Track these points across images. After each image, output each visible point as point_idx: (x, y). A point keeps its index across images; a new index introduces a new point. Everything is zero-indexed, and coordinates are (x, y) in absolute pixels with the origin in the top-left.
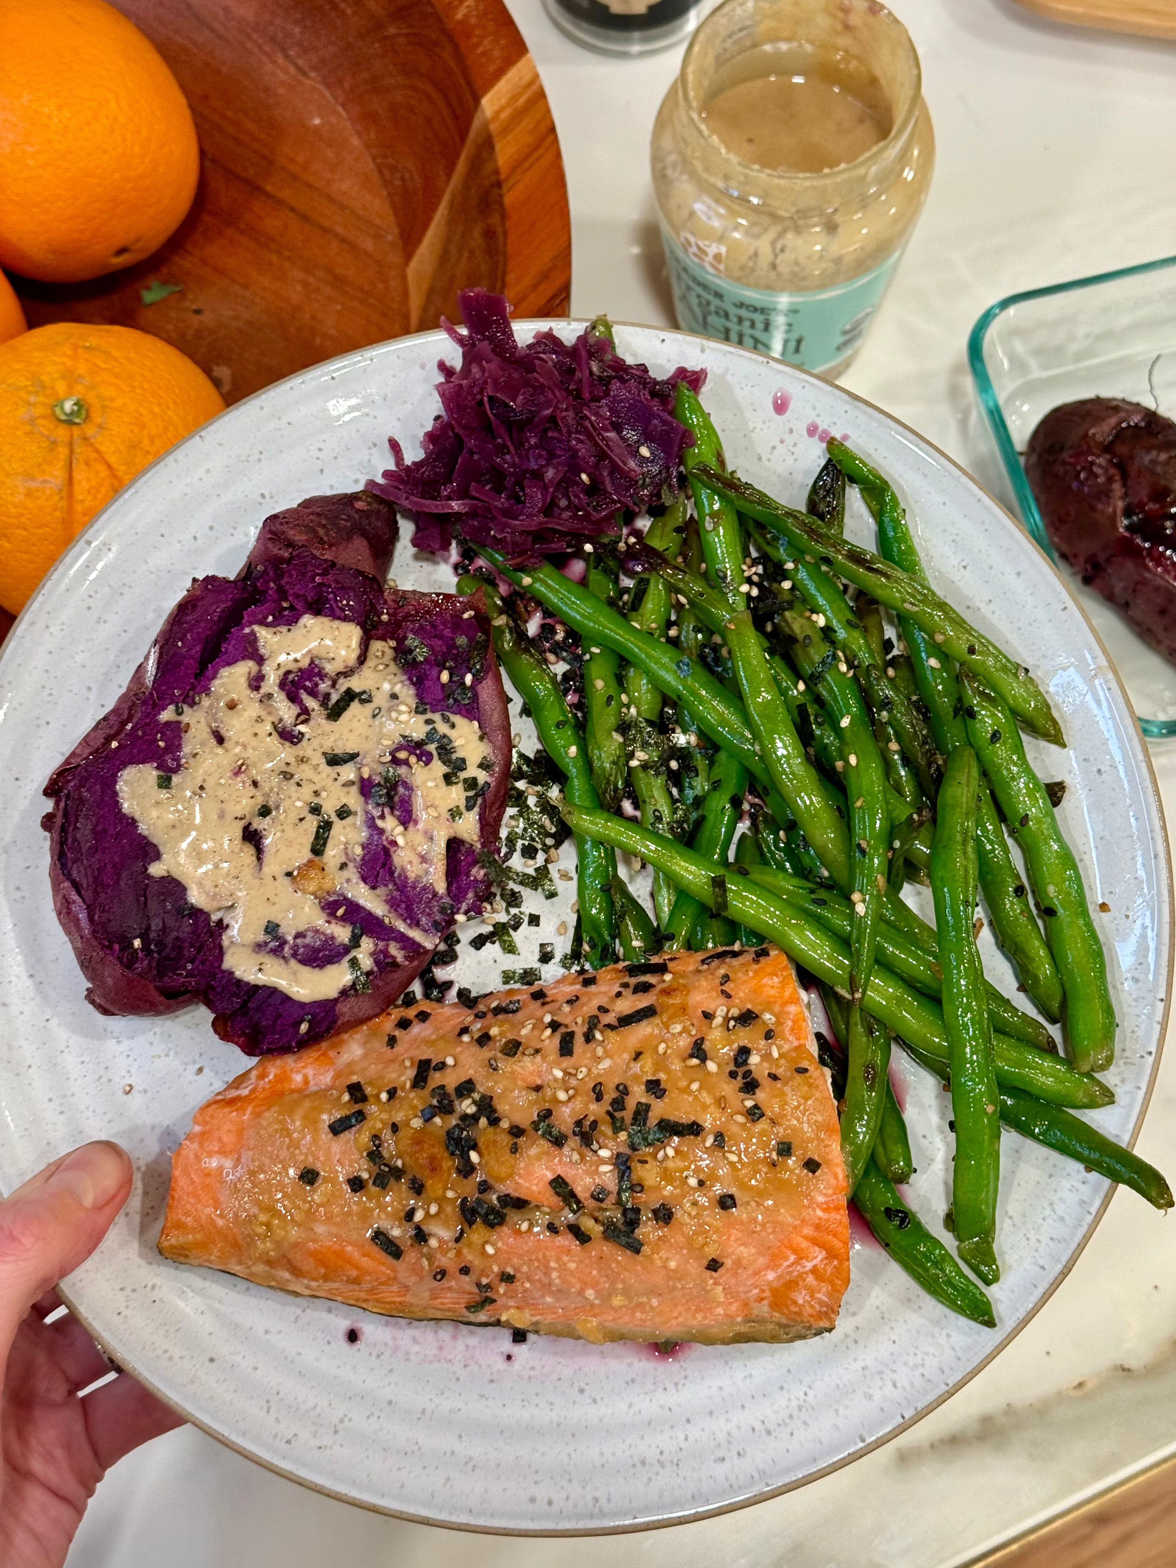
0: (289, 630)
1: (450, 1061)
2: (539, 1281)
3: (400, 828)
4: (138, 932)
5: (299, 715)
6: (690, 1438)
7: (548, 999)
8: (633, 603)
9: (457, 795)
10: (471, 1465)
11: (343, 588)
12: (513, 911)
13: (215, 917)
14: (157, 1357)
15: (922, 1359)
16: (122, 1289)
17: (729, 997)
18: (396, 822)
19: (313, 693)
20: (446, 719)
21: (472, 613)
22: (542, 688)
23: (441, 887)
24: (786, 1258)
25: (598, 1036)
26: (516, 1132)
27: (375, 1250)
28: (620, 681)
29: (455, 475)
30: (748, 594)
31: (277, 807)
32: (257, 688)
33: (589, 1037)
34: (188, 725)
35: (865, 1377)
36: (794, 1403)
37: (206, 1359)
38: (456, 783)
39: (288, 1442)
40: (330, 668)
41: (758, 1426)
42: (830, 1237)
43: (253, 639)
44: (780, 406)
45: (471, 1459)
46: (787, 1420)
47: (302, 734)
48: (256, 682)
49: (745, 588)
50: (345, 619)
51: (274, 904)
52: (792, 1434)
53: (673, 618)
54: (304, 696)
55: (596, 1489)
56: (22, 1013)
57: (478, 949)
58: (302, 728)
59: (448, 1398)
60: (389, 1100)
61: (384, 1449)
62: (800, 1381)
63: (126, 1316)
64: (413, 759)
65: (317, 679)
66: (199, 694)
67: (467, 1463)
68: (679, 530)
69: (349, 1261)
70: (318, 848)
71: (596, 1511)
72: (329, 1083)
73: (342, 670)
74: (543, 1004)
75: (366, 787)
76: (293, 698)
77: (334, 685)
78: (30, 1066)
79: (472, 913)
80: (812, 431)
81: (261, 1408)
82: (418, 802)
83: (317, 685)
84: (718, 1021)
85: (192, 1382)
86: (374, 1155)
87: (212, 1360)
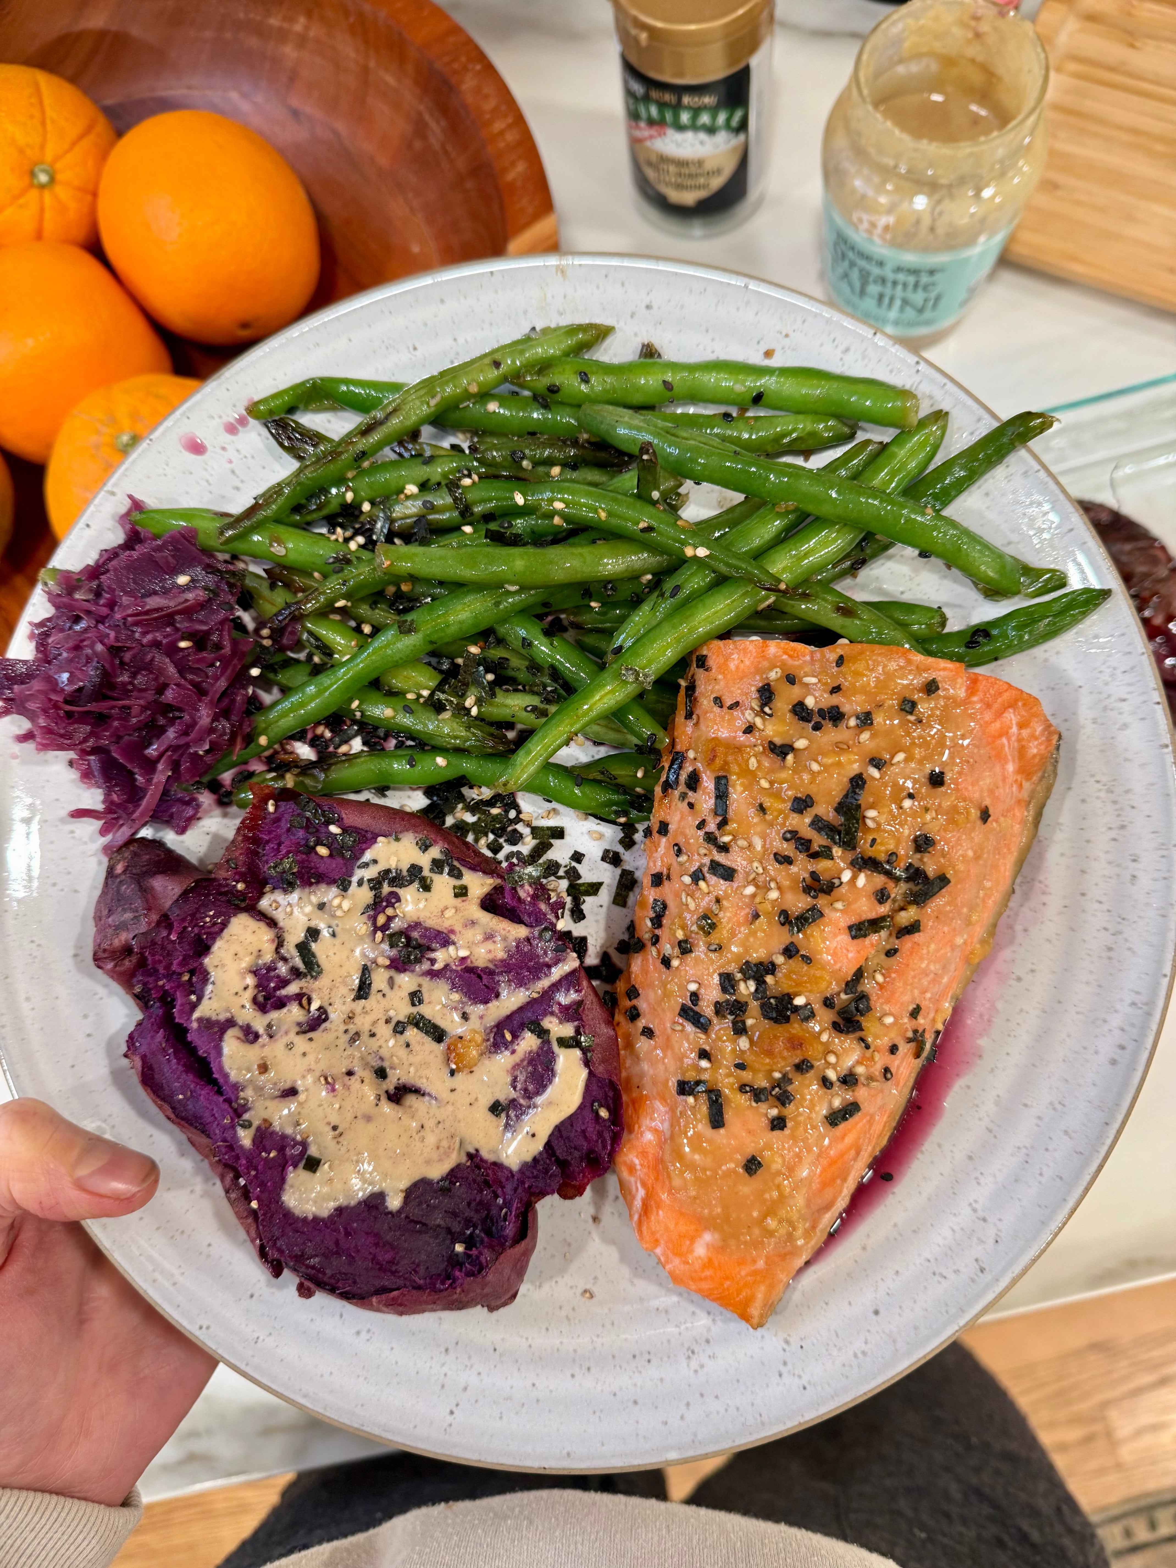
0: (213, 983)
1: (693, 987)
2: (929, 983)
3: (451, 949)
4: (448, 1242)
5: (301, 1005)
6: (1100, 899)
7: (665, 872)
8: (324, 654)
9: (443, 883)
10: (1059, 1107)
11: (193, 915)
12: (561, 873)
13: (464, 1159)
14: (859, 1367)
15: (1109, 667)
16: (780, 1375)
17: (737, 704)
18: (444, 950)
19: (284, 983)
20: (366, 865)
21: (271, 802)
22: (370, 767)
23: (522, 932)
24: (1003, 746)
25: (726, 839)
26: (790, 952)
27: (843, 1126)
28: (393, 694)
29: (129, 766)
30: (360, 546)
31: (382, 1059)
32: (257, 1036)
33: (724, 849)
34: (265, 1120)
35: (1103, 724)
36: (1103, 794)
37: (874, 1317)
38: (432, 881)
39: (982, 1270)
40: (268, 957)
41: (1113, 834)
42: (1000, 700)
43: (207, 1024)
44: (196, 448)
45: (1051, 1103)
46: (1117, 807)
47: (320, 1008)
48: (250, 1036)
49: (353, 546)
50: (224, 925)
51: (476, 1099)
52: (1133, 807)
53: (353, 624)
54: (284, 992)
55: (1122, 1000)
56: (479, 1374)
57: (584, 917)
58: (314, 1006)
59: (983, 1103)
60: (709, 1060)
61: (1016, 1181)
62: (1084, 782)
63: (809, 1382)
64: (390, 911)
65: (272, 974)
66: (237, 1098)
67: (1055, 1109)
68: (273, 586)
69: (842, 1155)
70: (437, 1034)
71: (1145, 1007)
72: (667, 1109)
73: (274, 946)
74: (669, 877)
75: (398, 965)
76: (281, 1004)
77: (285, 960)
78: (534, 1385)
79: (560, 911)
80: (231, 429)
81: (939, 1282)
82: (432, 922)
83: (278, 977)
84: (758, 721)
85: (894, 1341)
86: (758, 1095)
87: (876, 1313)
